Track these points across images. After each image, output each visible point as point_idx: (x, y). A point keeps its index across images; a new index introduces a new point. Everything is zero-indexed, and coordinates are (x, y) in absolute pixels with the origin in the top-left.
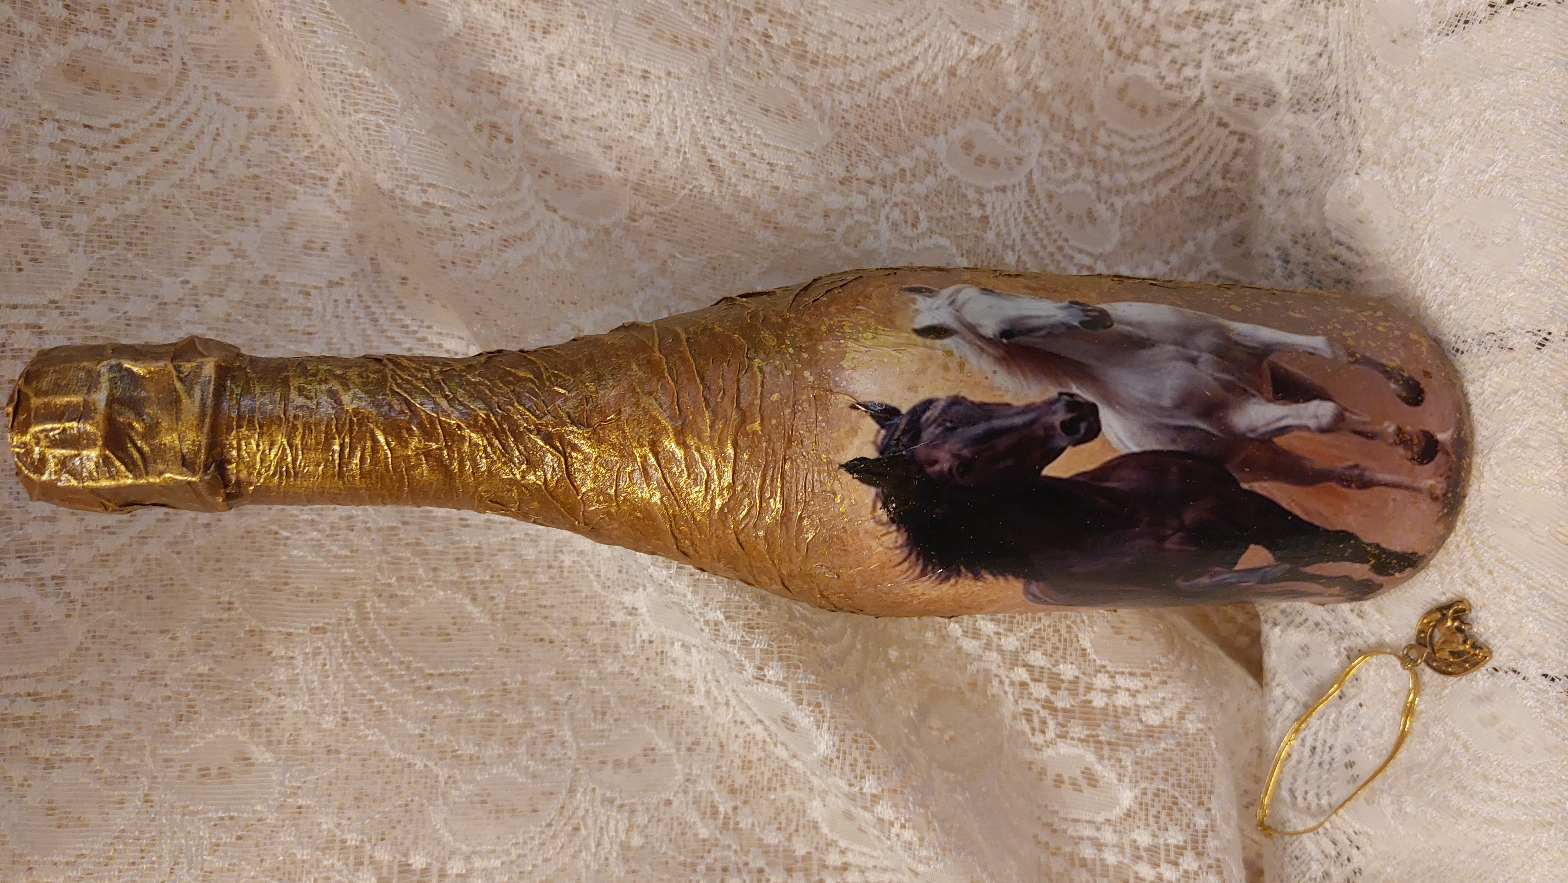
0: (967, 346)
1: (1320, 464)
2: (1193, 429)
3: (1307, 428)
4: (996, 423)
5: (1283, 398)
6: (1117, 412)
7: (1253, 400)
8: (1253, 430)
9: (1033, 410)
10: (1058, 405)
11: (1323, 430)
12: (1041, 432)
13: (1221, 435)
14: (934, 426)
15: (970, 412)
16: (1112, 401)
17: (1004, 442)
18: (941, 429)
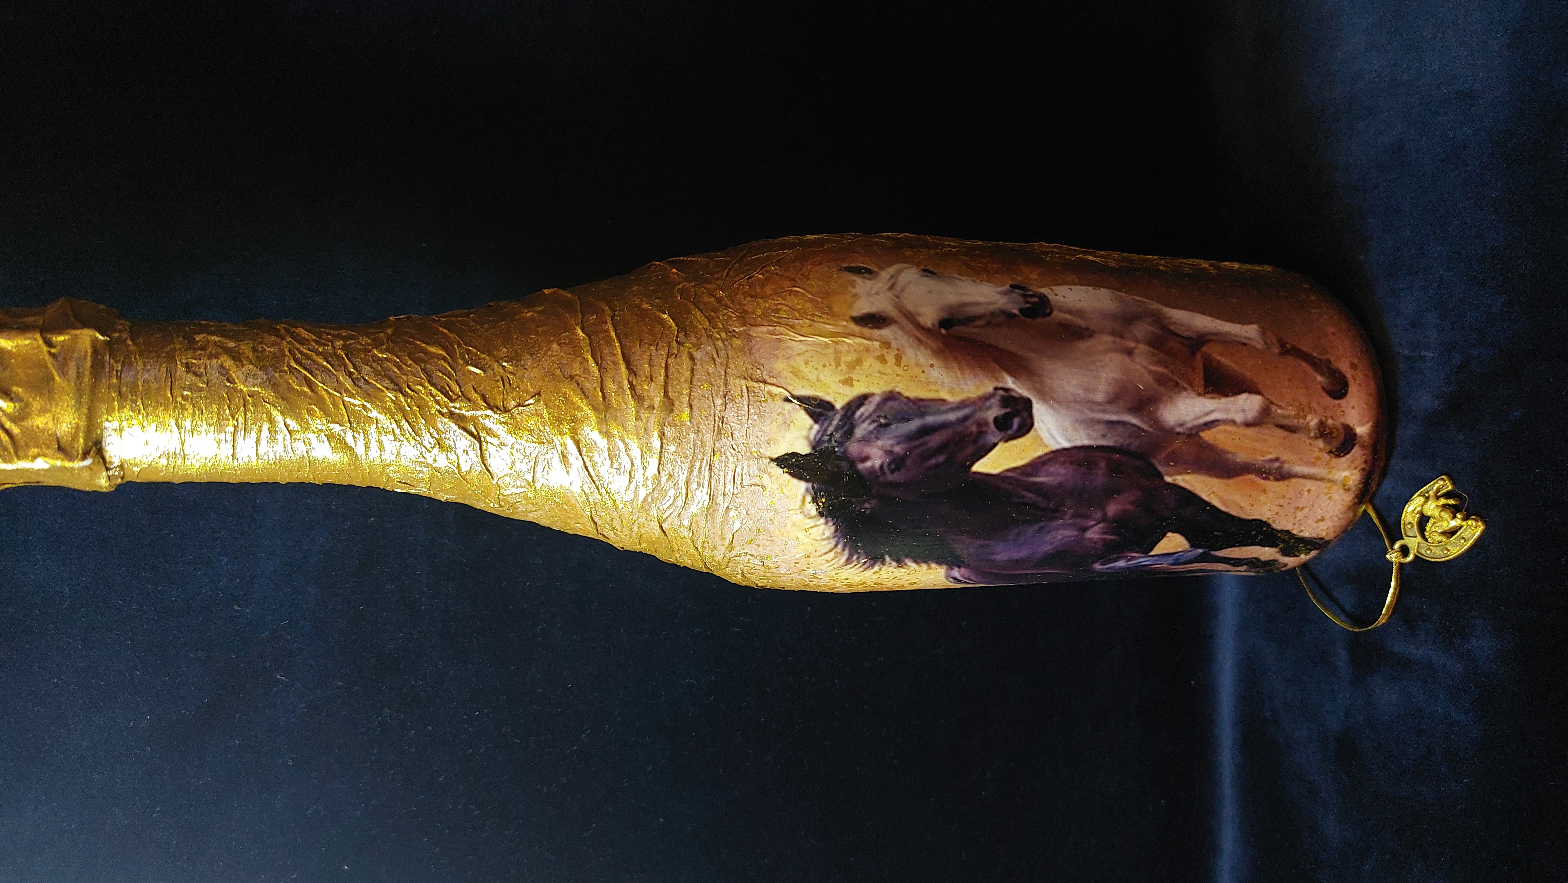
0: (906, 337)
1: (1242, 457)
2: (1123, 423)
3: (1233, 422)
4: (930, 420)
5: (1213, 392)
6: (1052, 407)
7: (1185, 393)
8: (1181, 425)
9: (968, 406)
10: (993, 401)
11: (1248, 425)
12: (974, 429)
13: (1151, 430)
14: (868, 421)
15: (905, 408)
16: (1046, 396)
17: (935, 440)
18: (875, 425)
